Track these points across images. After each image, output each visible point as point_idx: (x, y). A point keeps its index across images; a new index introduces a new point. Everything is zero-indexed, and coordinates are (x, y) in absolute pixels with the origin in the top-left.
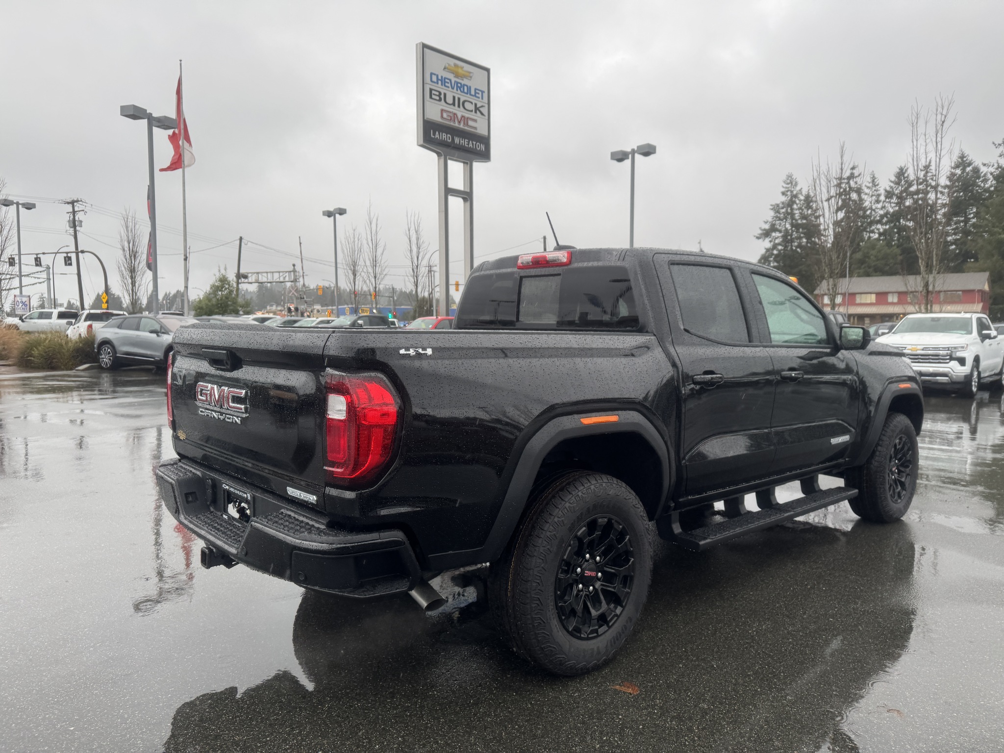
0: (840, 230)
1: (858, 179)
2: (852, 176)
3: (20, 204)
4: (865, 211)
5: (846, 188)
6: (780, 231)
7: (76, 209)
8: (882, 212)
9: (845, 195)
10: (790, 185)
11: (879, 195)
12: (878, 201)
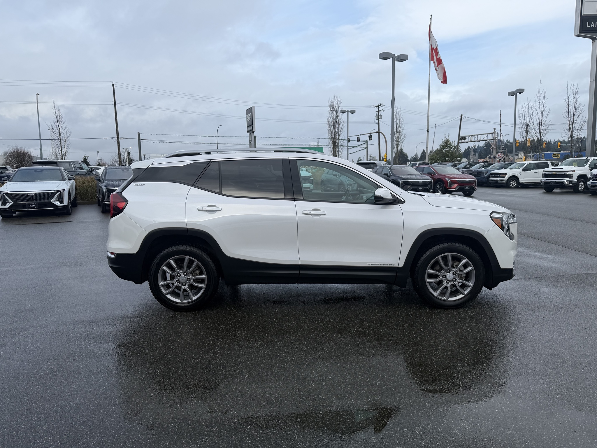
3: (349, 111)
7: (380, 109)
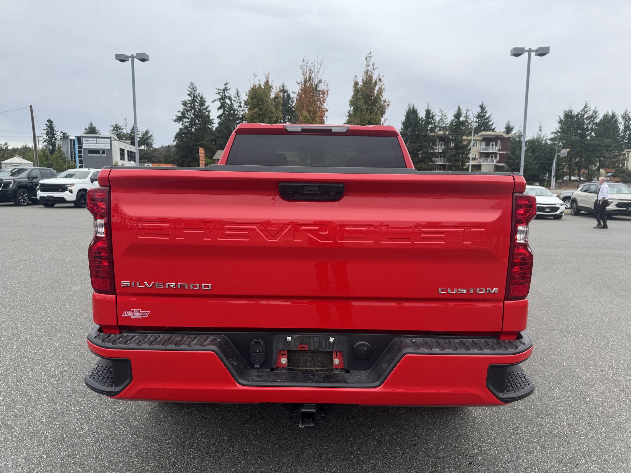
0: (221, 121)
1: (229, 91)
2: (226, 89)
4: (234, 112)
5: (223, 96)
6: (188, 118)
8: (242, 113)
9: (223, 100)
10: (192, 90)
11: (240, 103)
12: (240, 106)
